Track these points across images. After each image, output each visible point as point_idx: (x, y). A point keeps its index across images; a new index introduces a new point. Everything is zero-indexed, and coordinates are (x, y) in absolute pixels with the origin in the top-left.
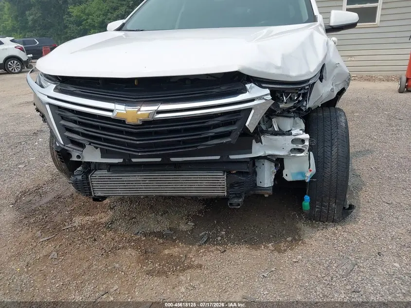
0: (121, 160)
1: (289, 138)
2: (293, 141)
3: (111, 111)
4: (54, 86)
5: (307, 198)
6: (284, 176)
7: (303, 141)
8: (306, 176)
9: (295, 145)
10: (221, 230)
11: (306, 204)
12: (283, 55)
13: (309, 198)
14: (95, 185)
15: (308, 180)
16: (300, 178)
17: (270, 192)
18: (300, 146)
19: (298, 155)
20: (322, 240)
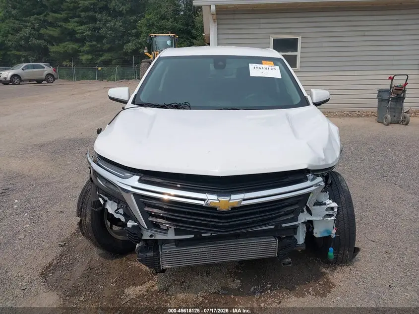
0: (192, 236)
1: (325, 207)
2: (327, 209)
3: (204, 200)
4: (138, 177)
5: (331, 249)
6: (314, 234)
7: (332, 209)
8: (332, 233)
9: (328, 212)
10: (267, 284)
11: (331, 253)
12: (323, 149)
13: (333, 249)
14: (164, 259)
15: (333, 236)
16: (326, 235)
17: (304, 248)
18: (331, 212)
19: (330, 219)
20: (345, 281)
